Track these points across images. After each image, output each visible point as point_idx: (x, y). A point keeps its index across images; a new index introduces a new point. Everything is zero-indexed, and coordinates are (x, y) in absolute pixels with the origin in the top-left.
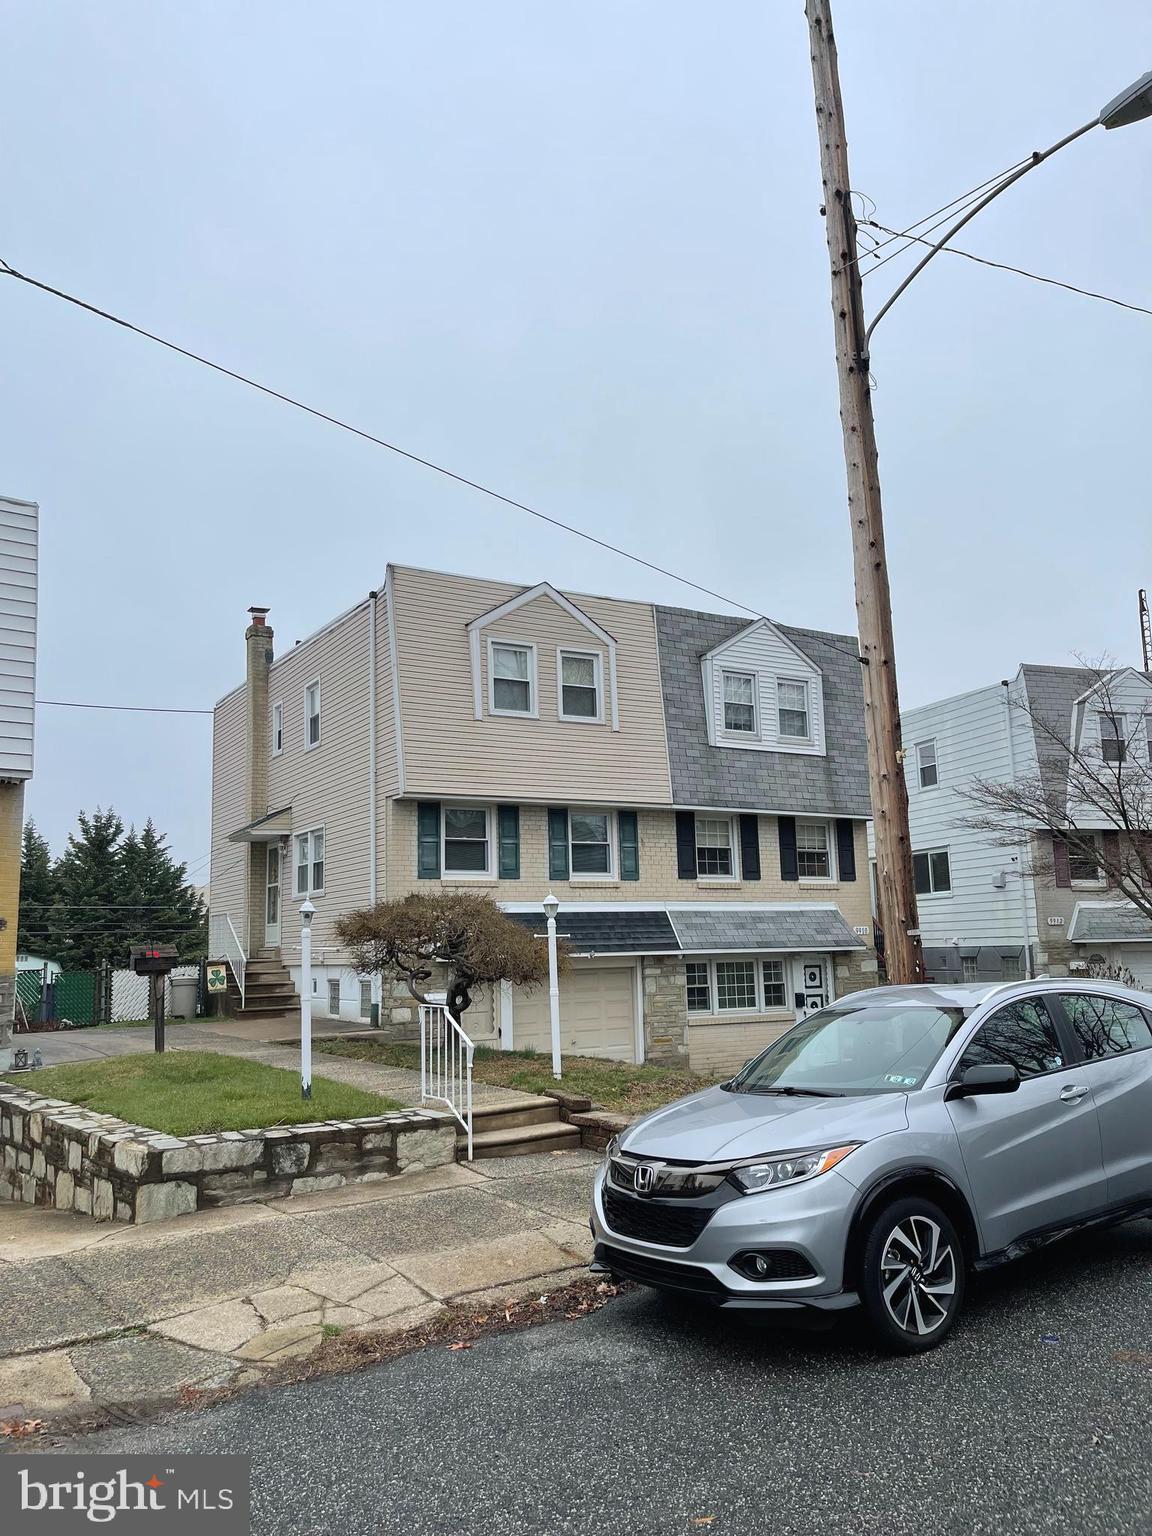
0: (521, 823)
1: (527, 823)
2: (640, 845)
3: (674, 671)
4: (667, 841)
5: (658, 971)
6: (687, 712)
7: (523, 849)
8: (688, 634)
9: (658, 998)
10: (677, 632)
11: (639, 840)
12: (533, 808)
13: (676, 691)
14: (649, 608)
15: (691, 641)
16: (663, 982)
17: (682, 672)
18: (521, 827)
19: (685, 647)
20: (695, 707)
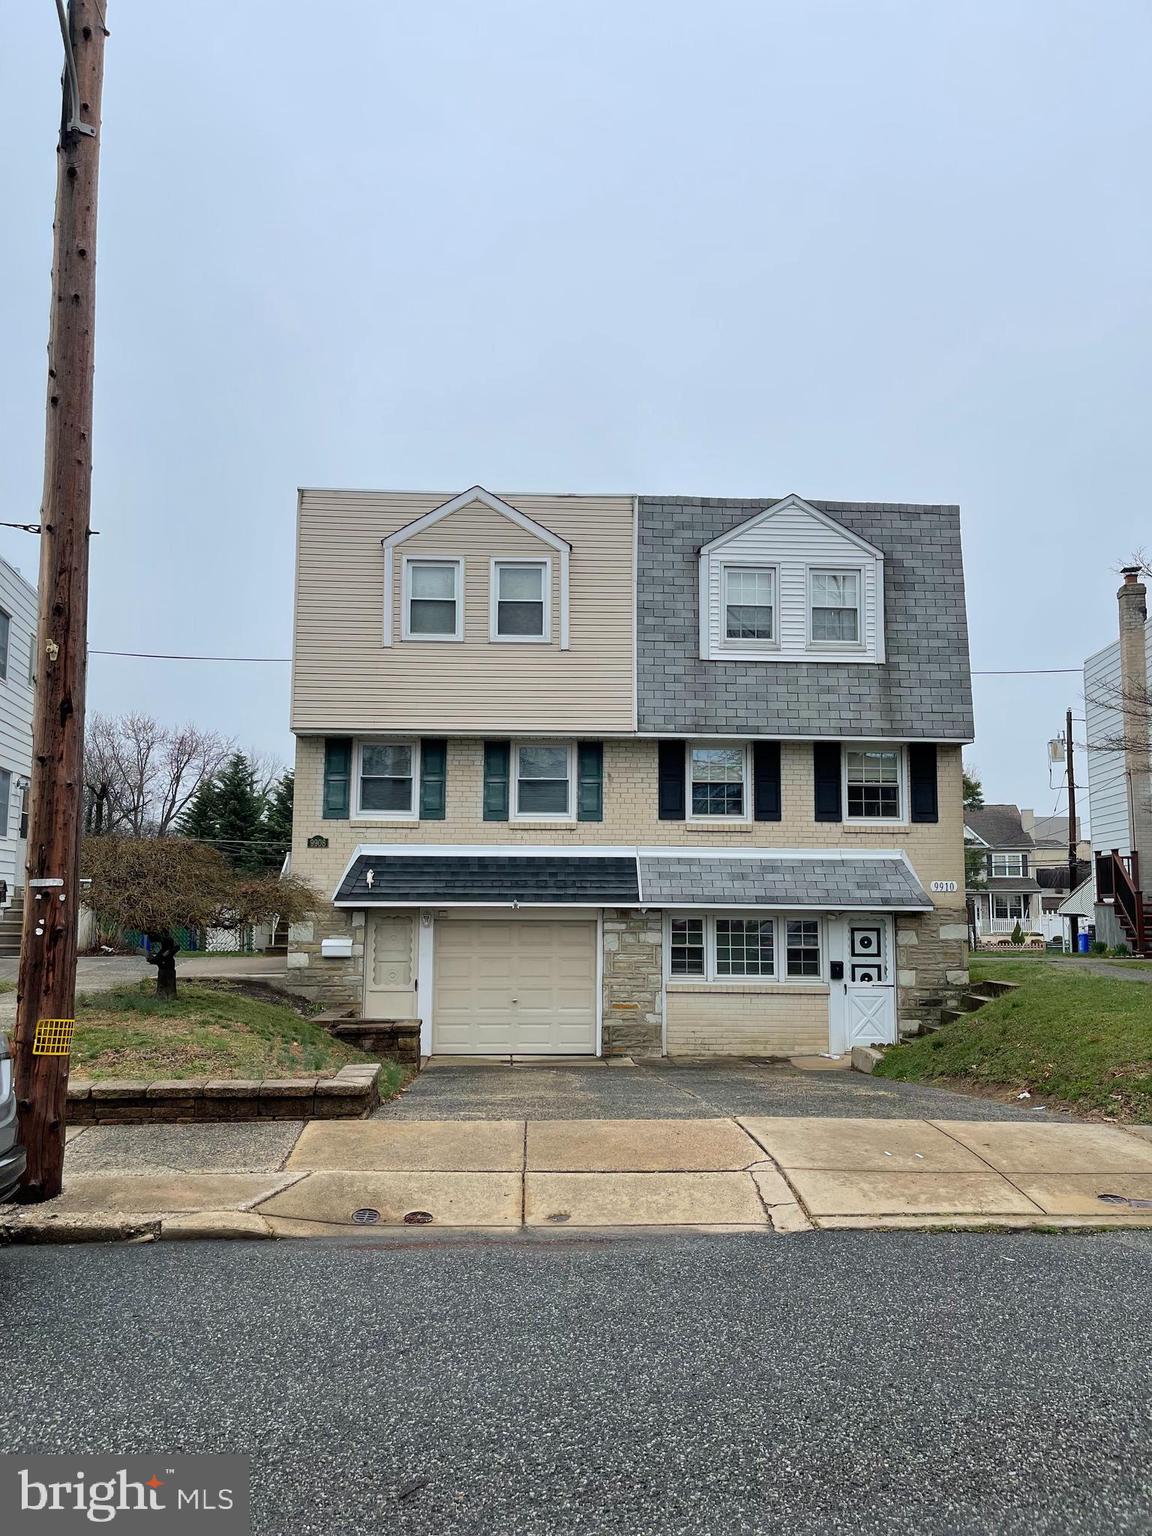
0: (449, 758)
1: (457, 758)
2: (605, 780)
3: (654, 573)
4: (642, 775)
5: (623, 926)
6: (671, 621)
7: (450, 787)
8: (683, 526)
9: (619, 957)
10: (668, 525)
11: (605, 775)
12: (465, 741)
13: (658, 597)
14: (628, 501)
15: (687, 534)
16: (629, 939)
17: (670, 574)
18: (448, 763)
19: (677, 542)
20: (684, 614)
